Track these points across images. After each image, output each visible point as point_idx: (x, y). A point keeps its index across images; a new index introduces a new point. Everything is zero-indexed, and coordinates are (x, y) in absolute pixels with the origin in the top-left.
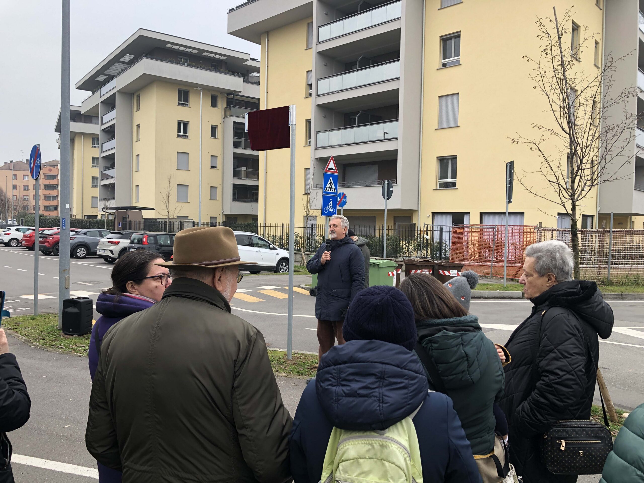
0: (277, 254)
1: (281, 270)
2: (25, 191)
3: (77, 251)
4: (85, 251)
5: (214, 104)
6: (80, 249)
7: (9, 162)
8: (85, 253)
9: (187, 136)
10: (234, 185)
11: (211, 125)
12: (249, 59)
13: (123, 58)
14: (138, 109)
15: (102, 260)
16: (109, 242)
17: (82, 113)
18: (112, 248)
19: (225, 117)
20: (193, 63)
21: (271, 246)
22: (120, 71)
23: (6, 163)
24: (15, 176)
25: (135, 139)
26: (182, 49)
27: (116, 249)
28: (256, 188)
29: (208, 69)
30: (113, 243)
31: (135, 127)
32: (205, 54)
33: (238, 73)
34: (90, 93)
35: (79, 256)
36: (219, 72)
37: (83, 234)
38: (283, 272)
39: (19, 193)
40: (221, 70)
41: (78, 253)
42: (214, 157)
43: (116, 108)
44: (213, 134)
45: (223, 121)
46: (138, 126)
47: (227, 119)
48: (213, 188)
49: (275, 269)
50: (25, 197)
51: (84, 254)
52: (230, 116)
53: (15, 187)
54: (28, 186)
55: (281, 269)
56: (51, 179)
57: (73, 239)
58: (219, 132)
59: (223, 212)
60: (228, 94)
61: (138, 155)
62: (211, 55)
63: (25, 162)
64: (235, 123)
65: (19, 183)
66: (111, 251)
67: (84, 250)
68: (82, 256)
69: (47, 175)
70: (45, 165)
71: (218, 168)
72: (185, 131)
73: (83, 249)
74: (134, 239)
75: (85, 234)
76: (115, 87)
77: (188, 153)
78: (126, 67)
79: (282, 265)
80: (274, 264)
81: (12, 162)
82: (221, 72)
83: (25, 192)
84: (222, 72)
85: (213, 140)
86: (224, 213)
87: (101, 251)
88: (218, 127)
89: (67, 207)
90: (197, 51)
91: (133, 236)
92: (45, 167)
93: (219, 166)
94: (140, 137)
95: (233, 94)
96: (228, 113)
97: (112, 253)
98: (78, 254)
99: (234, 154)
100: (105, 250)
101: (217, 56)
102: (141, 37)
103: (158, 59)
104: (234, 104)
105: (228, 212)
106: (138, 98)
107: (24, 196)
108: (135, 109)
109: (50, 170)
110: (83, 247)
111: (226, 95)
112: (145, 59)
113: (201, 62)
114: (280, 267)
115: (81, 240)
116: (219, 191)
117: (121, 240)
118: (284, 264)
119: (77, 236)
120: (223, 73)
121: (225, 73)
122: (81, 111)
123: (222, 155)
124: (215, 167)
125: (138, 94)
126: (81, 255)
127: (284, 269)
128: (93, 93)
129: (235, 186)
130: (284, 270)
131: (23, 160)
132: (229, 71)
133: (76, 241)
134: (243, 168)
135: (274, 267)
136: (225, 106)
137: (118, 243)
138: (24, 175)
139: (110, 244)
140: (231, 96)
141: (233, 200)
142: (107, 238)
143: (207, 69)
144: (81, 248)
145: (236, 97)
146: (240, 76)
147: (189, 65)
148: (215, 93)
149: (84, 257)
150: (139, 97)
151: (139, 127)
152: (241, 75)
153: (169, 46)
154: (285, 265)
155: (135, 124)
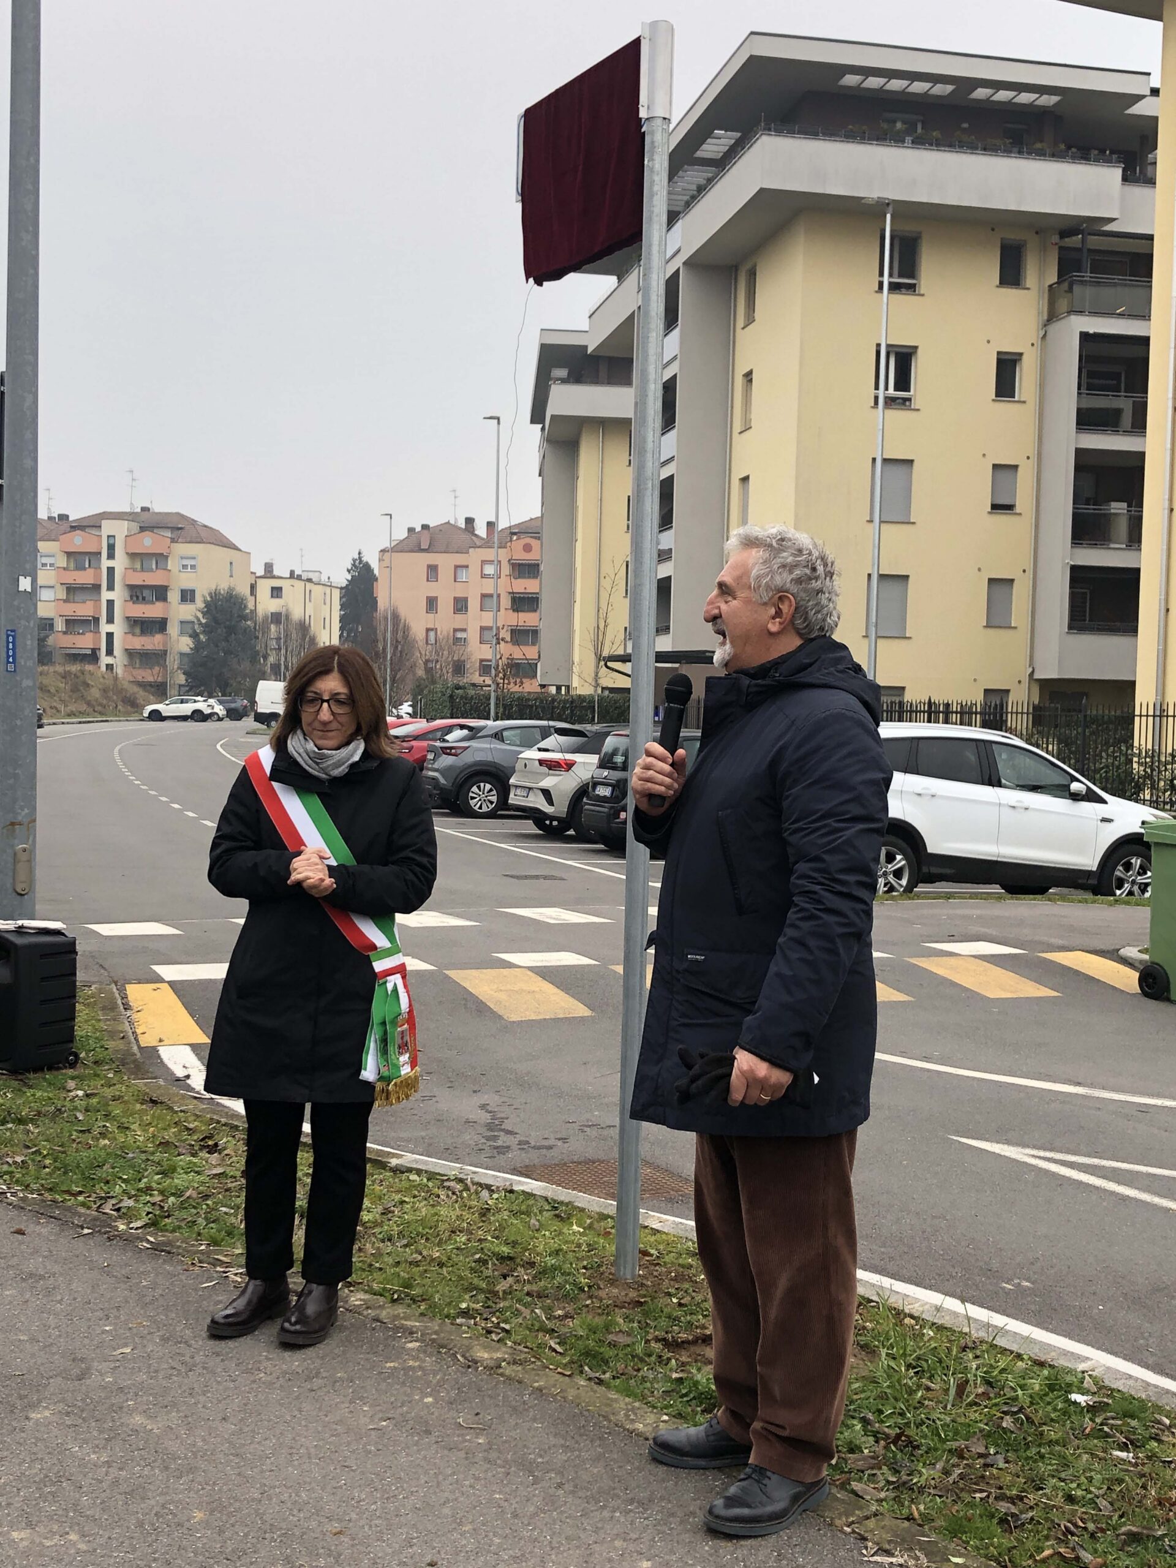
0: (1104, 820)
1: (1120, 887)
2: (458, 616)
3: (471, 794)
4: (494, 792)
5: (1011, 276)
6: (479, 788)
7: (418, 529)
8: (494, 799)
9: (909, 400)
10: (1074, 569)
11: (999, 353)
12: (1148, 93)
13: (704, 147)
14: (750, 320)
15: (529, 827)
16: (542, 762)
17: (589, 351)
18: (549, 782)
19: (1048, 321)
20: (934, 134)
21: (1075, 786)
22: (695, 193)
23: (411, 530)
24: (433, 569)
25: (737, 426)
26: (896, 85)
27: (563, 785)
28: (1134, 575)
29: (989, 149)
30: (552, 766)
31: (739, 381)
32: (981, 93)
33: (1102, 151)
34: (612, 280)
35: (476, 808)
36: (1029, 153)
37: (491, 736)
38: (1131, 893)
39: (445, 621)
40: (1038, 145)
41: (473, 798)
42: (1003, 470)
43: (679, 322)
44: (1005, 386)
45: (1042, 333)
46: (748, 376)
47: (1055, 328)
48: (999, 585)
49: (1093, 881)
50: (459, 635)
51: (492, 803)
52: (1071, 312)
53: (432, 604)
54: (466, 599)
55: (1120, 884)
56: (529, 577)
57: (459, 751)
58: (1026, 378)
59: (1033, 672)
60: (1064, 234)
61: (745, 480)
62: (1003, 95)
63: (463, 526)
64: (1085, 337)
65: (445, 592)
66: (546, 793)
67: (491, 790)
68: (485, 809)
69: (520, 565)
70: (515, 534)
71: (1018, 510)
72: (903, 381)
73: (488, 786)
74: (615, 752)
75: (498, 736)
76: (679, 251)
77: (910, 462)
78: (710, 175)
79: (1128, 867)
80: (1089, 860)
81: (425, 527)
82: (1037, 155)
83: (459, 620)
84: (1041, 154)
85: (1005, 408)
86: (1037, 676)
87: (519, 792)
88: (1024, 357)
89: (21, 588)
90: (949, 88)
91: (610, 743)
92: (515, 538)
93: (1024, 500)
94: (754, 415)
95: (1081, 232)
96: (1063, 304)
97: (550, 802)
98: (472, 802)
99: (1080, 453)
100: (530, 789)
101: (1025, 98)
102: (753, 62)
103: (811, 132)
104: (1089, 271)
105: (1049, 671)
106: (752, 280)
107: (455, 630)
108: (740, 322)
109: (527, 548)
110: (488, 779)
111: (1055, 238)
112: (765, 140)
113: (965, 125)
114: (1117, 873)
115: (480, 757)
116: (1020, 595)
117: (578, 758)
118: (1137, 862)
119: (474, 744)
120: (1044, 155)
121: (1053, 156)
122: (586, 347)
123: (1034, 459)
124: (1009, 508)
125: (748, 266)
126: (480, 808)
127: (1134, 882)
128: (620, 279)
129: (1079, 575)
130: (1136, 888)
131: (456, 519)
132: (1069, 147)
133: (467, 758)
134: (1114, 504)
135: (1088, 874)
136: (1053, 278)
137: (570, 765)
138: (456, 567)
139: (545, 769)
140: (1074, 238)
141: (1070, 627)
142: (540, 750)
143: (985, 149)
144: (482, 785)
145: (1094, 242)
146: (1108, 161)
147: (920, 142)
148: (1013, 236)
149: (491, 815)
150: (752, 275)
151: (751, 381)
152: (1114, 157)
153: (850, 80)
154: (1141, 867)
155: (740, 370)
